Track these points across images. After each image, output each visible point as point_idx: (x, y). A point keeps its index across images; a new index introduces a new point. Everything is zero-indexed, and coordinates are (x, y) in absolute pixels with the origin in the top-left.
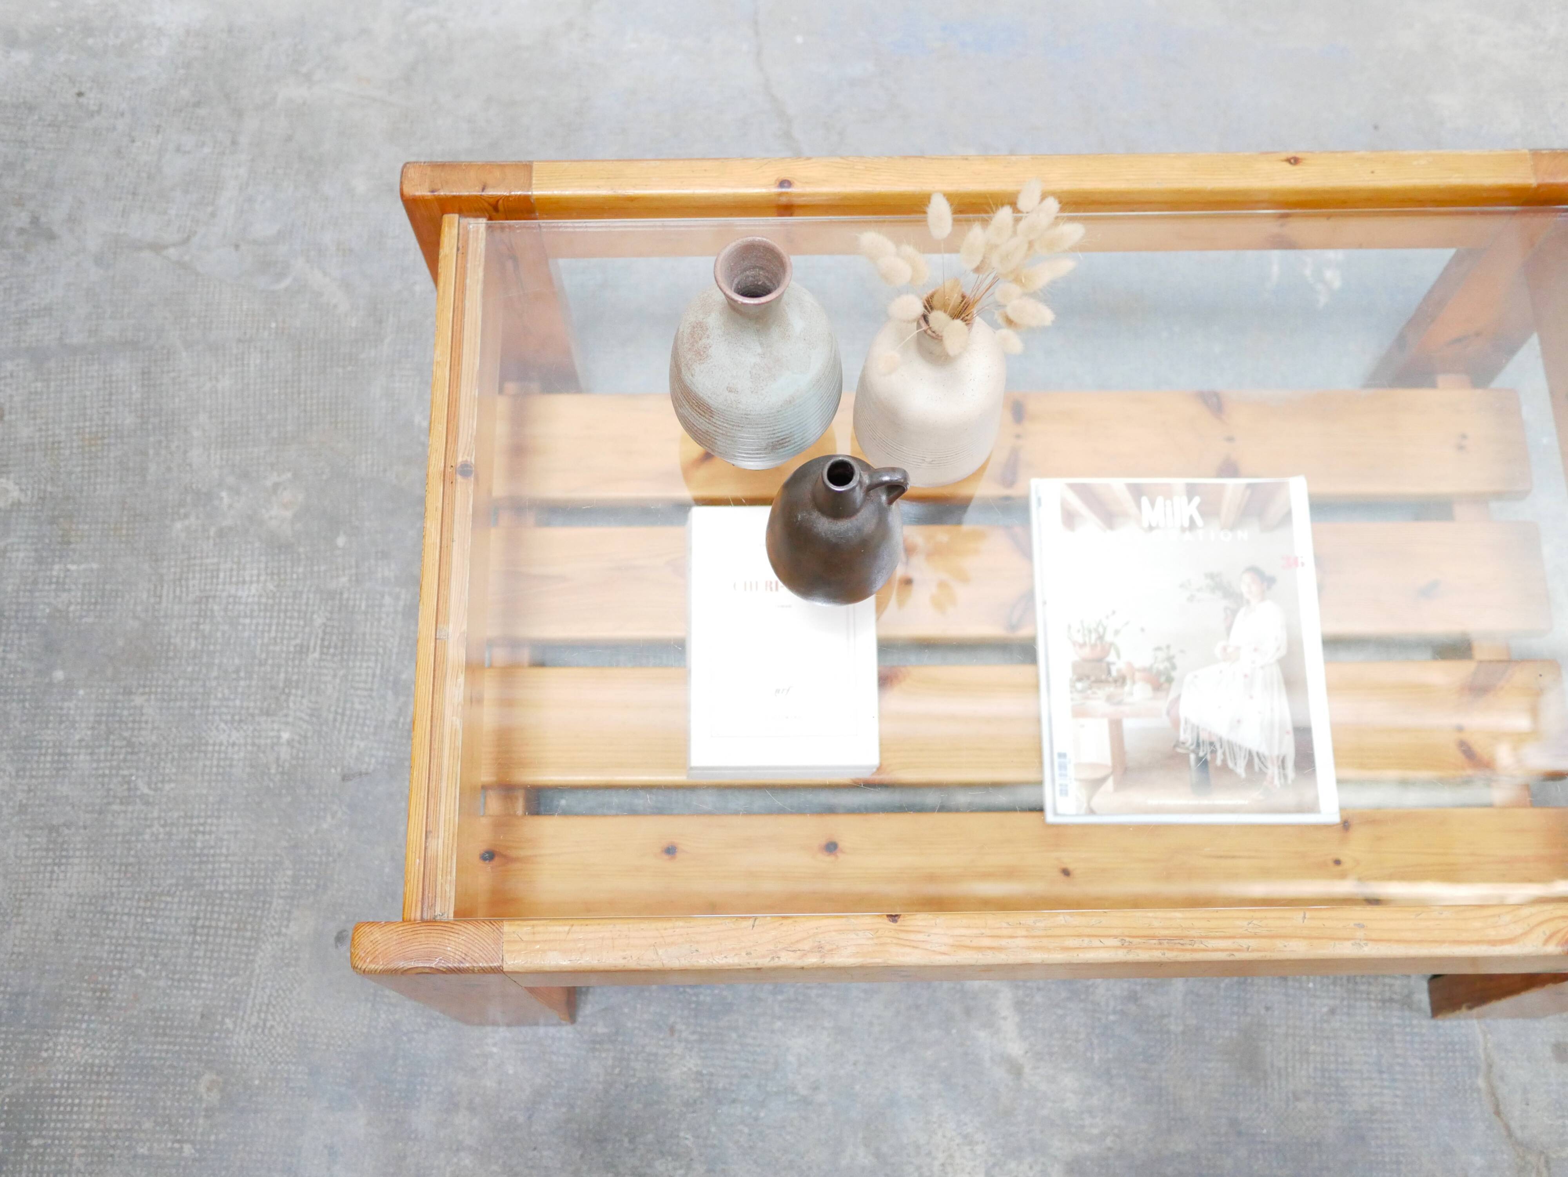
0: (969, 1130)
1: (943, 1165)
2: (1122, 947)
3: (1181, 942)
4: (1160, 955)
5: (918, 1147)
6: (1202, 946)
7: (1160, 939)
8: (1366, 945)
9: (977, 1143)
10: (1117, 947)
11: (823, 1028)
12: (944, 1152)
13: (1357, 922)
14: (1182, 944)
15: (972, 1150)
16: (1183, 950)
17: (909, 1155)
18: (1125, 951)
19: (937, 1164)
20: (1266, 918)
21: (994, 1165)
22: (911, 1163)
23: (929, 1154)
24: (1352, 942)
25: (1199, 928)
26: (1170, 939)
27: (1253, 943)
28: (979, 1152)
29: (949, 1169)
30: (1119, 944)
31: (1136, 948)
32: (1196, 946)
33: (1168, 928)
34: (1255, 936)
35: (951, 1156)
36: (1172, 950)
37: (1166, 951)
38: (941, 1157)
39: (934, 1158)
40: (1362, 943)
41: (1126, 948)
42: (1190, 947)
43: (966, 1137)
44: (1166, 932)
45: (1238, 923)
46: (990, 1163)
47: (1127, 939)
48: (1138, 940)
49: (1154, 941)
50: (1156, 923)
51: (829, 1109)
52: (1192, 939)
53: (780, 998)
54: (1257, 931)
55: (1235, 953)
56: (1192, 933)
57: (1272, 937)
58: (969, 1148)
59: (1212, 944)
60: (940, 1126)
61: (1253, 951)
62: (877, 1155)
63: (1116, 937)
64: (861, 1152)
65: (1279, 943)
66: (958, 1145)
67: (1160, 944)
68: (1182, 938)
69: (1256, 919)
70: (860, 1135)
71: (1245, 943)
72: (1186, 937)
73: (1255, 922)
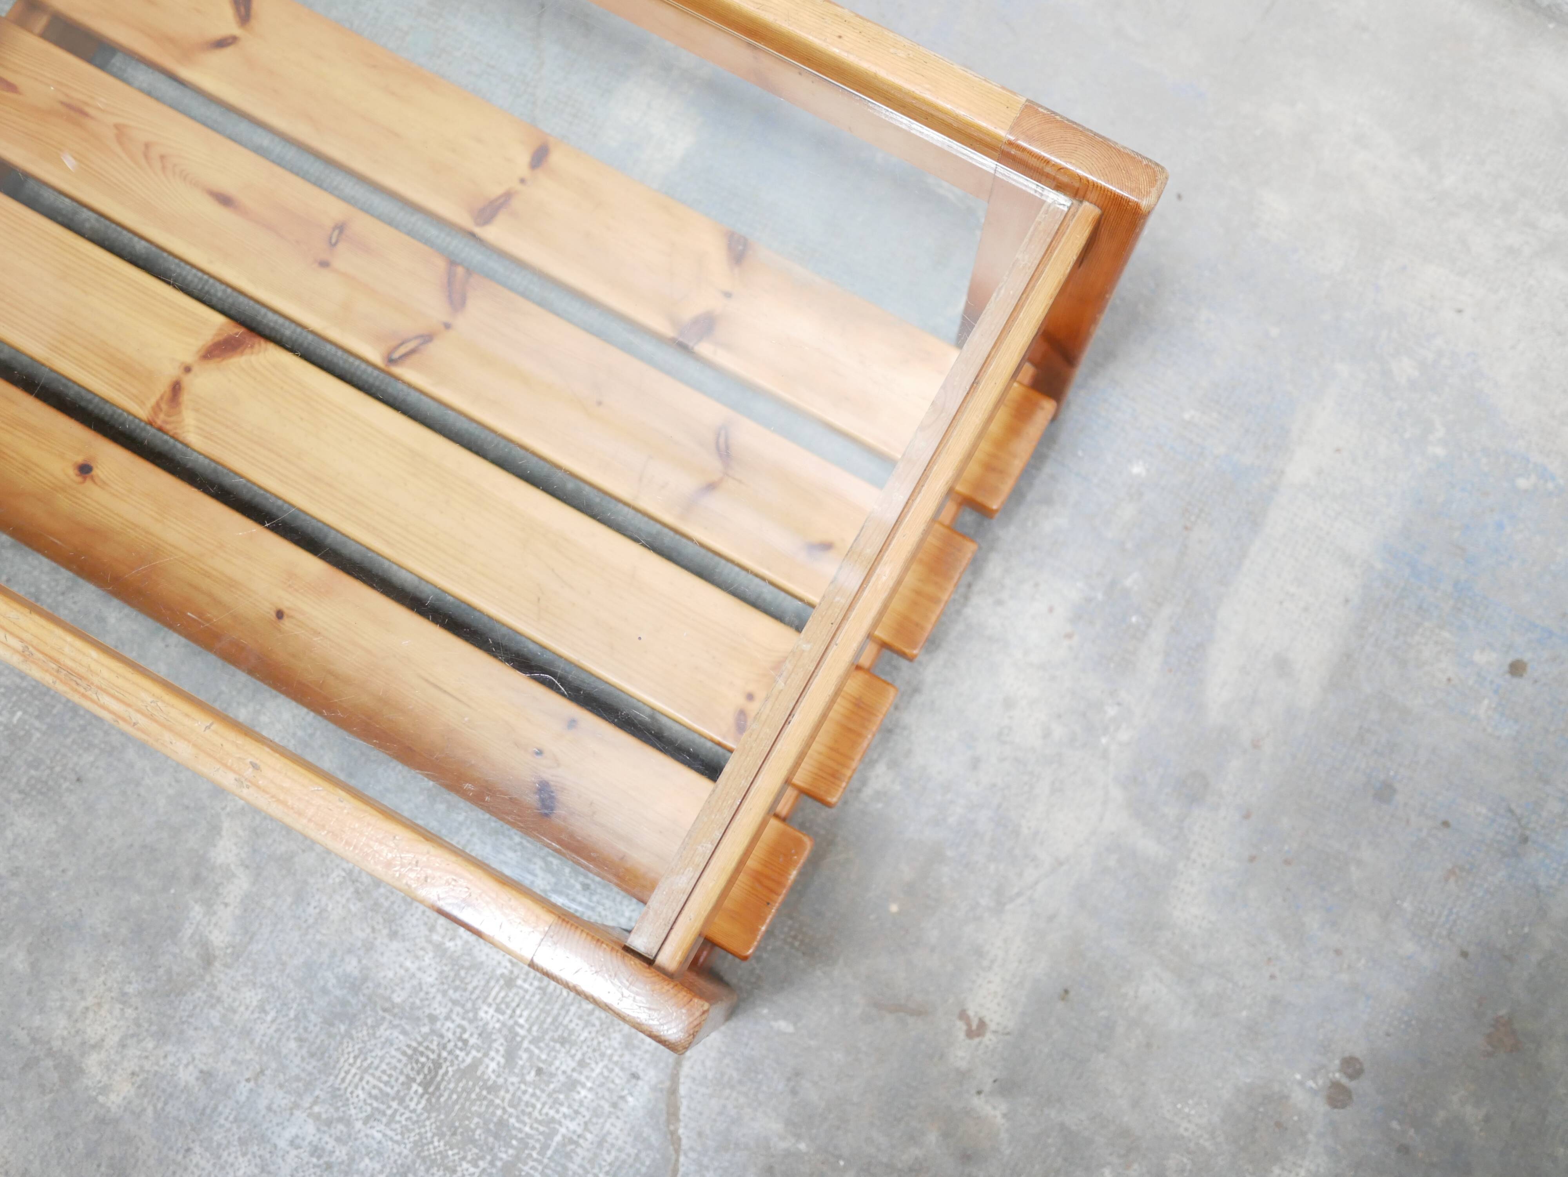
0: (130, 989)
1: (87, 1009)
2: (22, 653)
3: (79, 681)
4: (51, 682)
5: (74, 980)
6: (94, 697)
7: (61, 667)
8: (248, 787)
9: (131, 1006)
10: (15, 651)
11: (56, 822)
12: (96, 997)
13: (254, 760)
14: (77, 684)
15: (122, 1010)
16: (76, 691)
17: (62, 982)
18: (21, 658)
19: (83, 1004)
20: (173, 706)
21: (133, 1036)
22: (60, 991)
23: (81, 992)
24: (237, 777)
25: (104, 679)
26: (70, 672)
27: (143, 721)
28: (127, 1015)
29: (91, 1015)
30: (21, 649)
31: (33, 662)
32: (89, 693)
33: (74, 660)
34: (151, 717)
35: (99, 1005)
36: (65, 684)
37: (58, 682)
38: (90, 1000)
39: (84, 998)
40: (245, 783)
41: (24, 656)
42: (82, 690)
43: (124, 994)
44: (69, 663)
45: (144, 695)
46: (131, 1032)
47: (31, 649)
48: (40, 656)
49: (54, 666)
50: (67, 650)
51: (16, 900)
52: (90, 684)
53: (33, 772)
54: (156, 713)
55: (121, 722)
56: (96, 680)
57: (162, 725)
58: (121, 1006)
59: (106, 700)
60: (106, 972)
61: (139, 729)
62: (33, 965)
63: (22, 640)
64: (21, 955)
65: (167, 736)
66: (112, 998)
67: (58, 671)
68: (81, 677)
69: (163, 701)
70: (29, 939)
71: (137, 717)
72: (86, 679)
73: (159, 704)
